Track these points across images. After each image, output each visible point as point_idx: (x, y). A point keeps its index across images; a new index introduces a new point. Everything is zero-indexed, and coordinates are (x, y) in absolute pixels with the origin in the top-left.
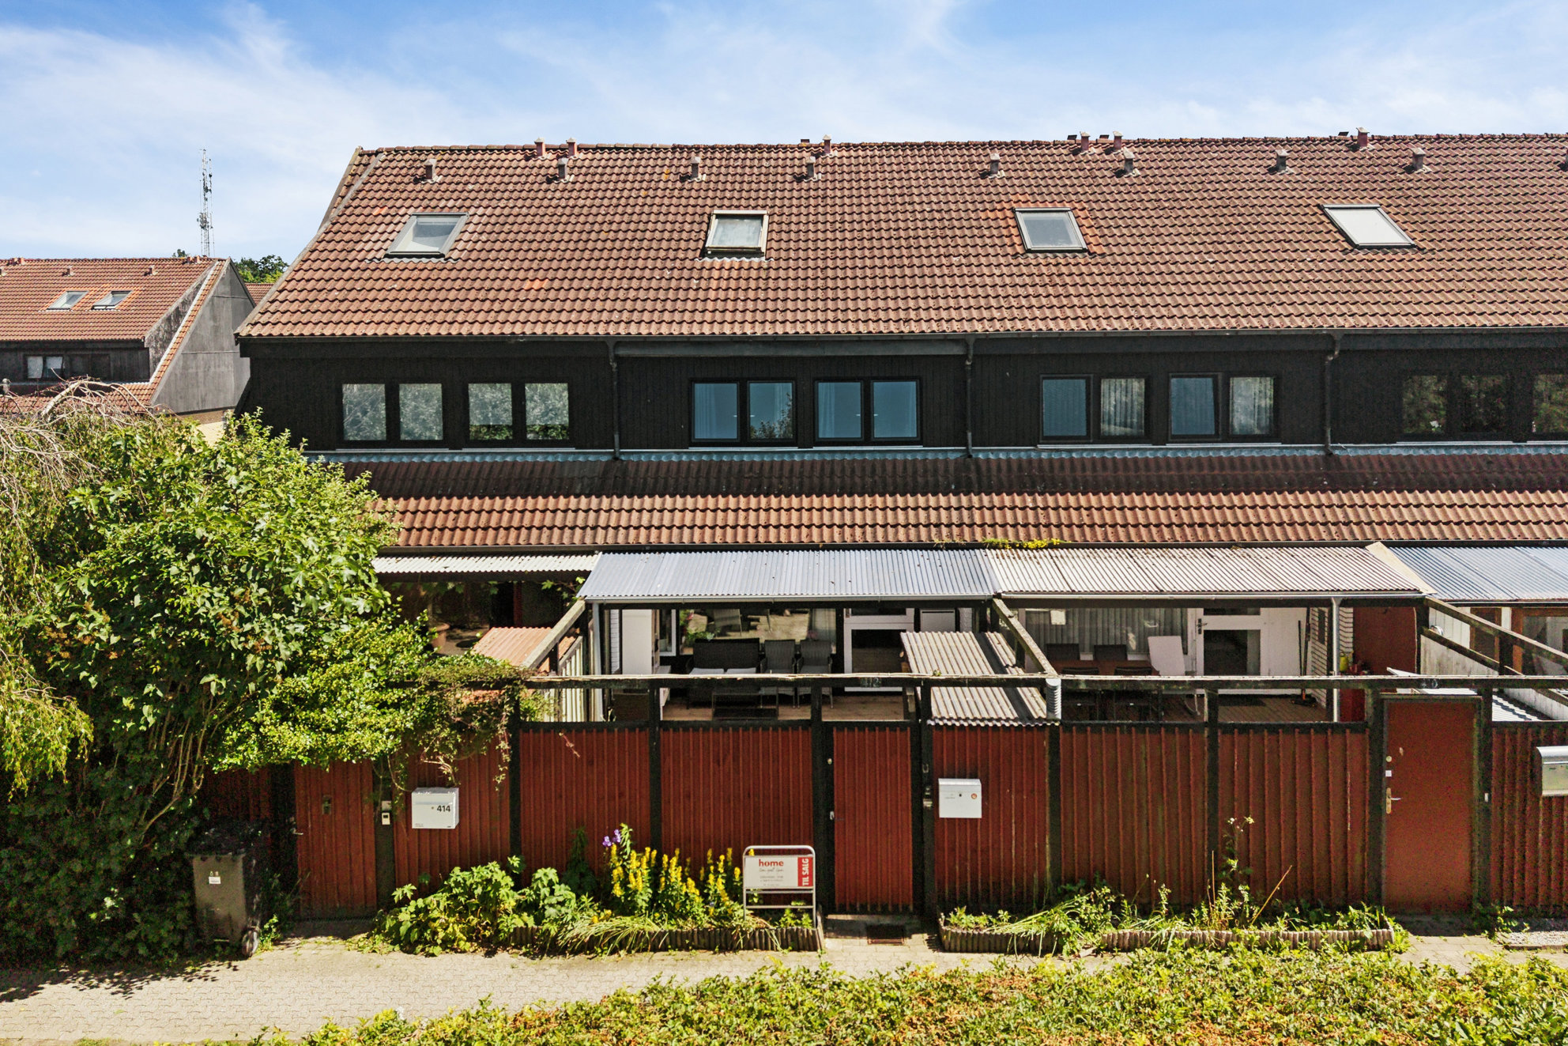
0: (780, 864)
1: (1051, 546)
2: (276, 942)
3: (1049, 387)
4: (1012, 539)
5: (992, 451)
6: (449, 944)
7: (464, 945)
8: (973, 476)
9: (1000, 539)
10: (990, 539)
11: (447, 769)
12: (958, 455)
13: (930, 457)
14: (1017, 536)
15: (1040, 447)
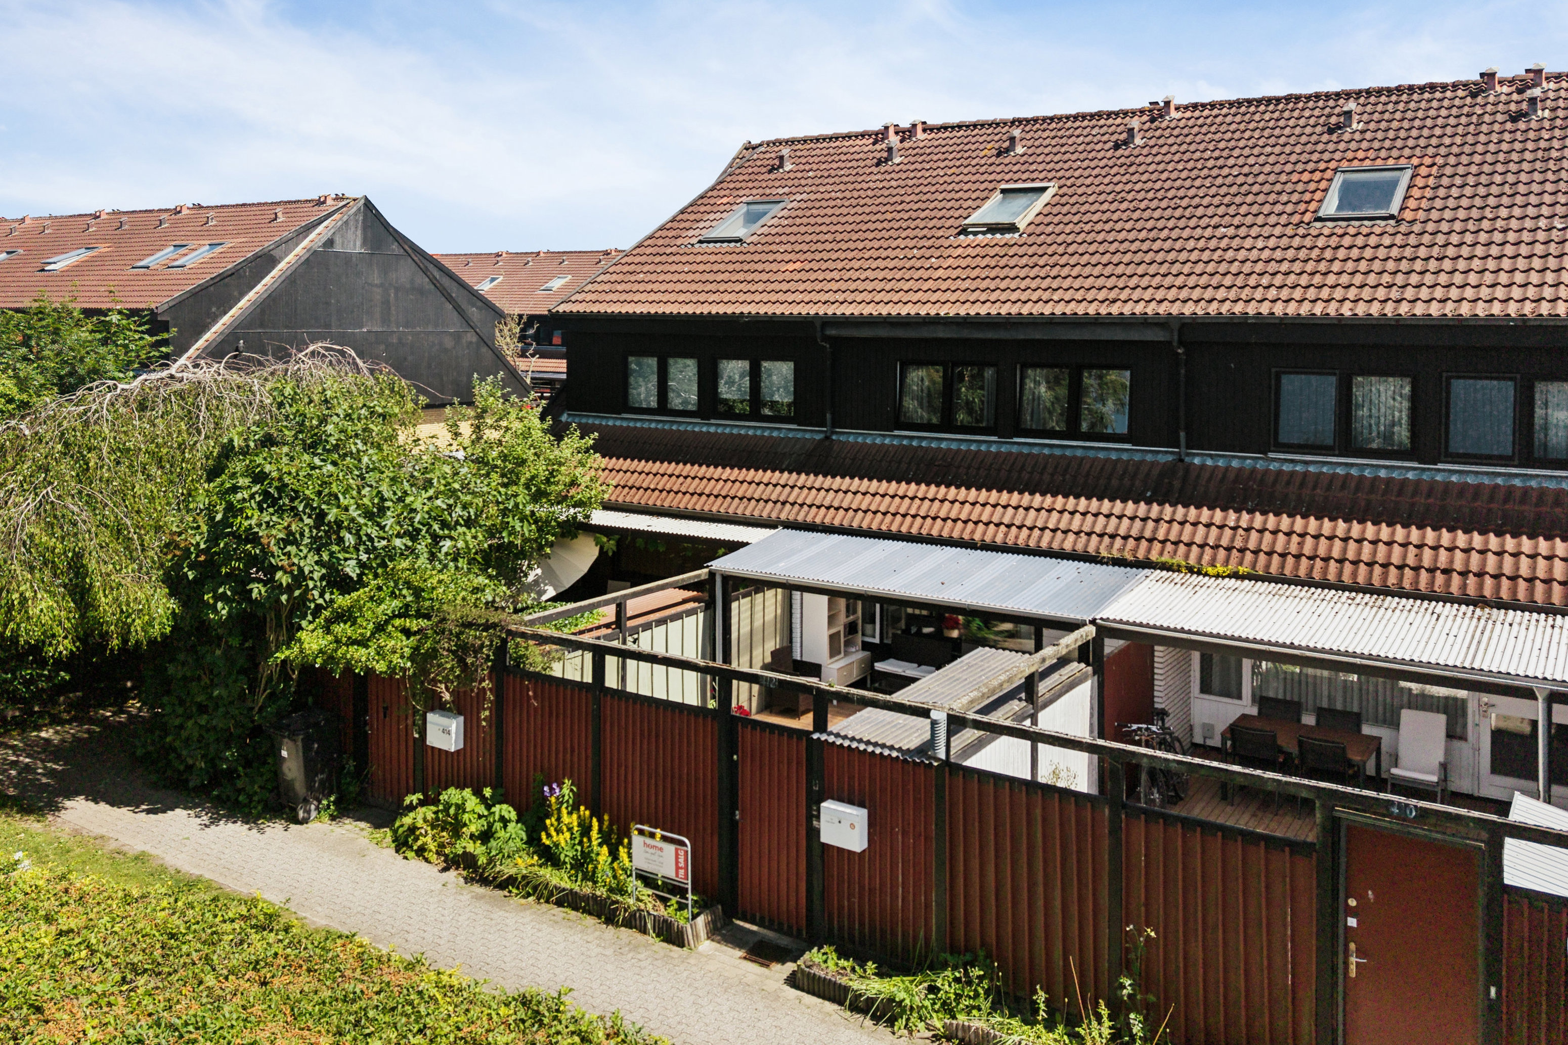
0: (661, 849)
1: (1236, 576)
2: (333, 818)
3: (1291, 384)
4: (1192, 561)
5: (1211, 456)
6: (421, 852)
7: (433, 857)
8: (1177, 484)
9: (1179, 559)
10: (1165, 558)
11: (447, 696)
12: (1170, 458)
13: (1137, 457)
14: (1200, 558)
15: (1271, 455)
